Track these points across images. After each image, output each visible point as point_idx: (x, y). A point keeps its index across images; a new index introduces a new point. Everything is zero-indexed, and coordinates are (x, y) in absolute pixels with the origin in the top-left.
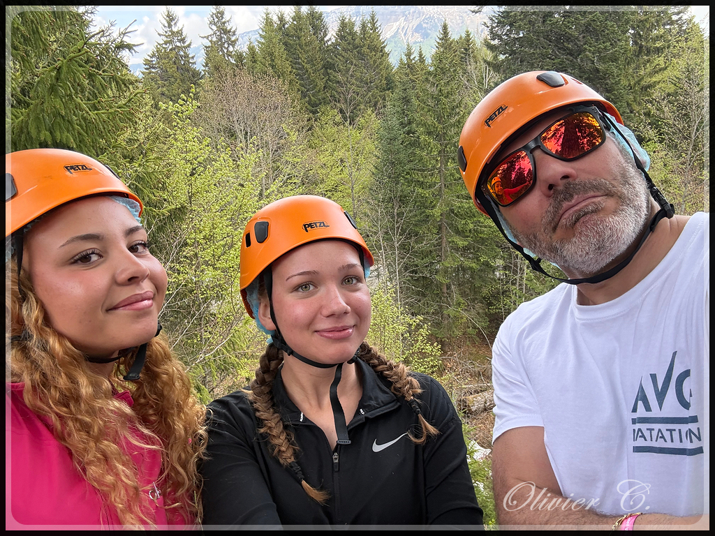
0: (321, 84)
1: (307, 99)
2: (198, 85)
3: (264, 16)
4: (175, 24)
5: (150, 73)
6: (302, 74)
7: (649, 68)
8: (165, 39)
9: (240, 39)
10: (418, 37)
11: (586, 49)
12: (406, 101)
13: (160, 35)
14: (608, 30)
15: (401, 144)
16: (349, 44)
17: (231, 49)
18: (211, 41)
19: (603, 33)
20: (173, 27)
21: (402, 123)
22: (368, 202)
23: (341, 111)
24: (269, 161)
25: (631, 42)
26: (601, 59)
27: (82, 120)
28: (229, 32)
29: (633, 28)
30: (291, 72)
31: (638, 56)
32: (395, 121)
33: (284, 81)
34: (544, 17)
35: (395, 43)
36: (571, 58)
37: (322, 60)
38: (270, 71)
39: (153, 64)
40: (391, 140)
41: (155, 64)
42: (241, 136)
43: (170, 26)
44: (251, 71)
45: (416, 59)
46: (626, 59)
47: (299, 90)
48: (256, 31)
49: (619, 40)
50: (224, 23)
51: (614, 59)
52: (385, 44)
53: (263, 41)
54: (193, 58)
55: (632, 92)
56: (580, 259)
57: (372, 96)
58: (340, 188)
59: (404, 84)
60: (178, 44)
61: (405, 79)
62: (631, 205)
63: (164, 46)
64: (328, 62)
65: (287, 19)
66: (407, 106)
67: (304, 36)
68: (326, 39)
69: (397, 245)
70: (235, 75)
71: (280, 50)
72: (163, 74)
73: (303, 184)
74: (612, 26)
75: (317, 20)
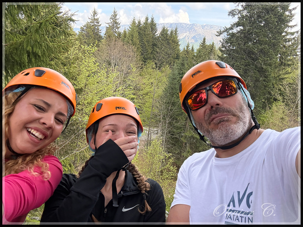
0: (150, 51)
1: (143, 56)
2: (100, 41)
3: (133, 20)
4: (96, 16)
5: (82, 33)
6: (143, 46)
7: (284, 71)
8: (91, 21)
9: (121, 27)
10: (193, 41)
11: (259, 59)
12: (183, 65)
13: (89, 19)
14: (270, 53)
15: (177, 81)
16: (165, 38)
17: (117, 30)
18: (109, 25)
19: (267, 54)
20: (95, 17)
21: (179, 73)
22: (159, 102)
23: (156, 64)
24: (122, 77)
25: (278, 60)
26: (264, 64)
27: (46, 46)
28: (117, 23)
29: (280, 55)
30: (139, 44)
31: (280, 66)
32: (176, 72)
33: (135, 47)
34: (245, 43)
35: (183, 41)
36: (253, 61)
37: (152, 42)
38: (131, 42)
39: (84, 30)
40: (173, 79)
41: (85, 30)
42: (113, 65)
43: (94, 16)
44: (123, 40)
45: (190, 49)
46: (275, 66)
47: (140, 52)
48: (129, 25)
49: (273, 58)
50: (116, 19)
51: (270, 65)
52: (179, 41)
53: (130, 30)
54: (101, 30)
55: (275, 80)
56: (218, 139)
57: (170, 60)
58: (149, 94)
59: (183, 58)
60: (96, 24)
61: (184, 56)
62: (242, 121)
63: (90, 23)
64: (154, 43)
65: (142, 23)
66: (183, 67)
67: (147, 31)
68: (155, 34)
69: (167, 122)
70: (116, 41)
71: (136, 35)
72: (87, 34)
73: (134, 90)
74: (272, 52)
75: (154, 26)
